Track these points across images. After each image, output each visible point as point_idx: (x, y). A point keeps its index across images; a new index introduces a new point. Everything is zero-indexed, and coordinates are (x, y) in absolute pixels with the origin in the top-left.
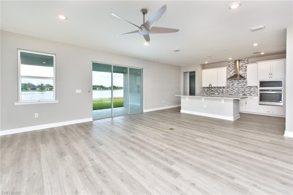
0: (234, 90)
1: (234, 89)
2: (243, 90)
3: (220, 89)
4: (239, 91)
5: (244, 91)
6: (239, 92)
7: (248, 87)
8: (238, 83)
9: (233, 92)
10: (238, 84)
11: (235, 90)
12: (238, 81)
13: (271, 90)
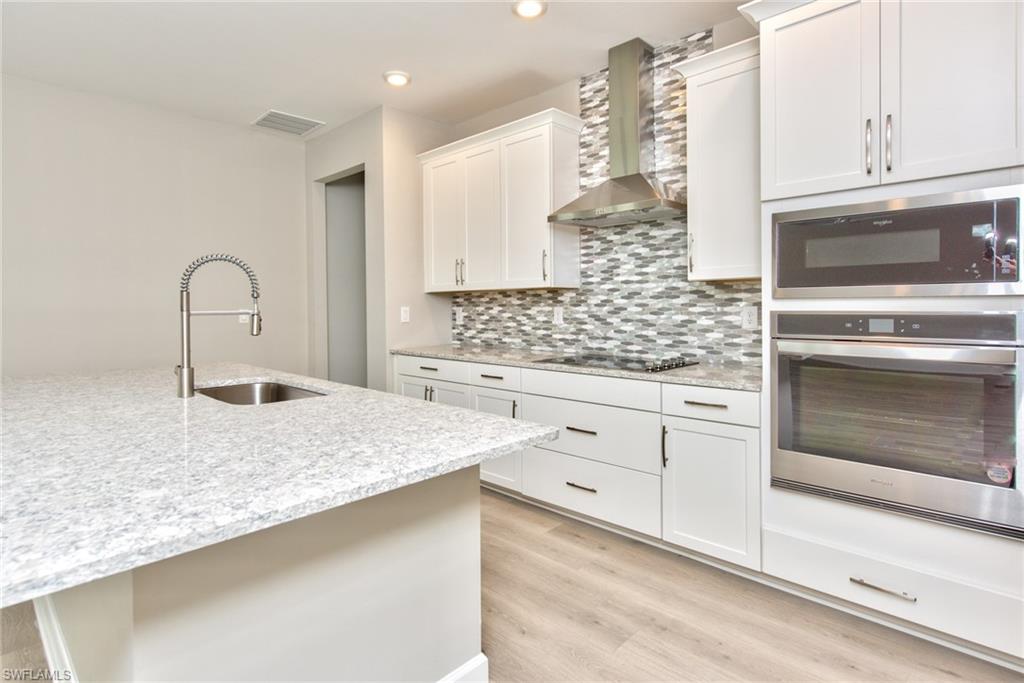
0: (614, 320)
1: (617, 310)
2: (680, 318)
3: (533, 311)
4: (648, 324)
5: (684, 324)
6: (651, 333)
7: (710, 290)
8: (644, 251)
9: (611, 334)
10: (646, 262)
11: (626, 321)
12: (644, 235)
13: (889, 326)
